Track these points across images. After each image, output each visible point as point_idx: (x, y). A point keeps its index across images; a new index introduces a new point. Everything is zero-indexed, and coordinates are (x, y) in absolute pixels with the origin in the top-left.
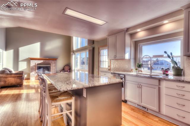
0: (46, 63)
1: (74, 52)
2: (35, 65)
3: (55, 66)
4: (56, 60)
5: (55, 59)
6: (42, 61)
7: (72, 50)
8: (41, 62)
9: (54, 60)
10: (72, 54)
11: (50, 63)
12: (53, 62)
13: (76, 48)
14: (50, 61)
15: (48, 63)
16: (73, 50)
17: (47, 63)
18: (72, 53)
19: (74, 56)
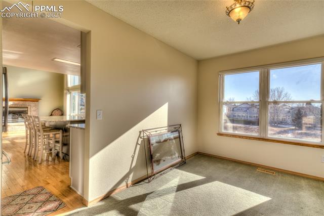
0: (19, 106)
1: (68, 90)
4: (38, 101)
5: (36, 100)
6: (11, 103)
7: (65, 87)
9: (34, 101)
10: (67, 93)
11: (27, 106)
12: (32, 104)
13: (72, 85)
14: (27, 103)
15: (23, 106)
16: (68, 88)
17: (21, 106)
18: (65, 91)
19: (68, 96)
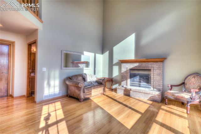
0: (141, 68)
2: (126, 70)
3: (159, 75)
4: (162, 62)
6: (136, 65)
8: (134, 66)
11: (150, 68)
12: (155, 66)
14: (150, 65)
15: (145, 68)
17: (143, 68)
